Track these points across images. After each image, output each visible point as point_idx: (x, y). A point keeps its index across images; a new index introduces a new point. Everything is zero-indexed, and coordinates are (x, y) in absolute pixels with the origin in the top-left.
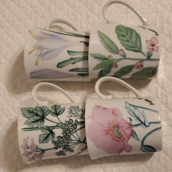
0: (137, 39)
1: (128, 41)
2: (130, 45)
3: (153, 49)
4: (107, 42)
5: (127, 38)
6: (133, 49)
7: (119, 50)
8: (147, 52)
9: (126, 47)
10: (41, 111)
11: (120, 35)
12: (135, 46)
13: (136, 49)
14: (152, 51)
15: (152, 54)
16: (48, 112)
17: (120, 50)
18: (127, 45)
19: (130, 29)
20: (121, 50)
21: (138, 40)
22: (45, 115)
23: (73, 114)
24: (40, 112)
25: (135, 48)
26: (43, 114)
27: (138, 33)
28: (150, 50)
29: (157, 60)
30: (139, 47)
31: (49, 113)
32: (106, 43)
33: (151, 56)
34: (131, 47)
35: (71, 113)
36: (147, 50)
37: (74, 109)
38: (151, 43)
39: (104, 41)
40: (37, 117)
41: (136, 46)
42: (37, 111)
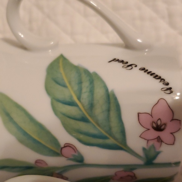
0: (109, 110)
1: (84, 119)
2: (92, 131)
3: (159, 140)
4: (23, 125)
5: (80, 110)
6: (100, 141)
7: (62, 145)
8: (144, 149)
9: (82, 137)
11: (59, 101)
12: (106, 132)
13: (111, 141)
14: (157, 144)
15: (158, 153)
17: (65, 147)
18: (81, 133)
19: (86, 72)
20: (67, 146)
21: (113, 114)
25: (105, 138)
27: (110, 90)
28: (151, 143)
29: (174, 165)
30: (118, 136)
32: (20, 129)
33: (155, 157)
34: (94, 136)
36: (143, 143)
38: (153, 122)
39: (15, 123)
41: (110, 131)
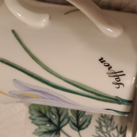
10: (57, 116)
16: (66, 120)
22: (61, 125)
23: (103, 132)
24: (55, 116)
26: (60, 123)
31: (68, 122)
35: (99, 131)
37: (105, 122)
40: (51, 125)
42: (51, 114)
